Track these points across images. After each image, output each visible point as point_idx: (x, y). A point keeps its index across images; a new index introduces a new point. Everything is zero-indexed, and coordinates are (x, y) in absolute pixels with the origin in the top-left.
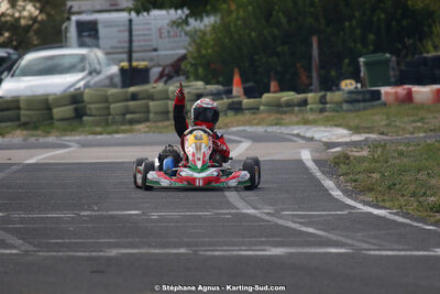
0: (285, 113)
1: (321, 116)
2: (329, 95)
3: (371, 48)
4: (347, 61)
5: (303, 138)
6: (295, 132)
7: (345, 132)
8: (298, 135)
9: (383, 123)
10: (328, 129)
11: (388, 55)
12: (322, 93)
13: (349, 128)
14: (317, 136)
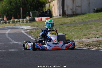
0: (16, 23)
1: (24, 24)
2: (25, 20)
3: (32, 10)
4: (27, 13)
5: (21, 28)
6: (19, 27)
7: (29, 27)
8: (20, 28)
9: (37, 25)
10: (26, 26)
11: (36, 11)
12: (23, 19)
13: (30, 26)
14: (24, 28)
